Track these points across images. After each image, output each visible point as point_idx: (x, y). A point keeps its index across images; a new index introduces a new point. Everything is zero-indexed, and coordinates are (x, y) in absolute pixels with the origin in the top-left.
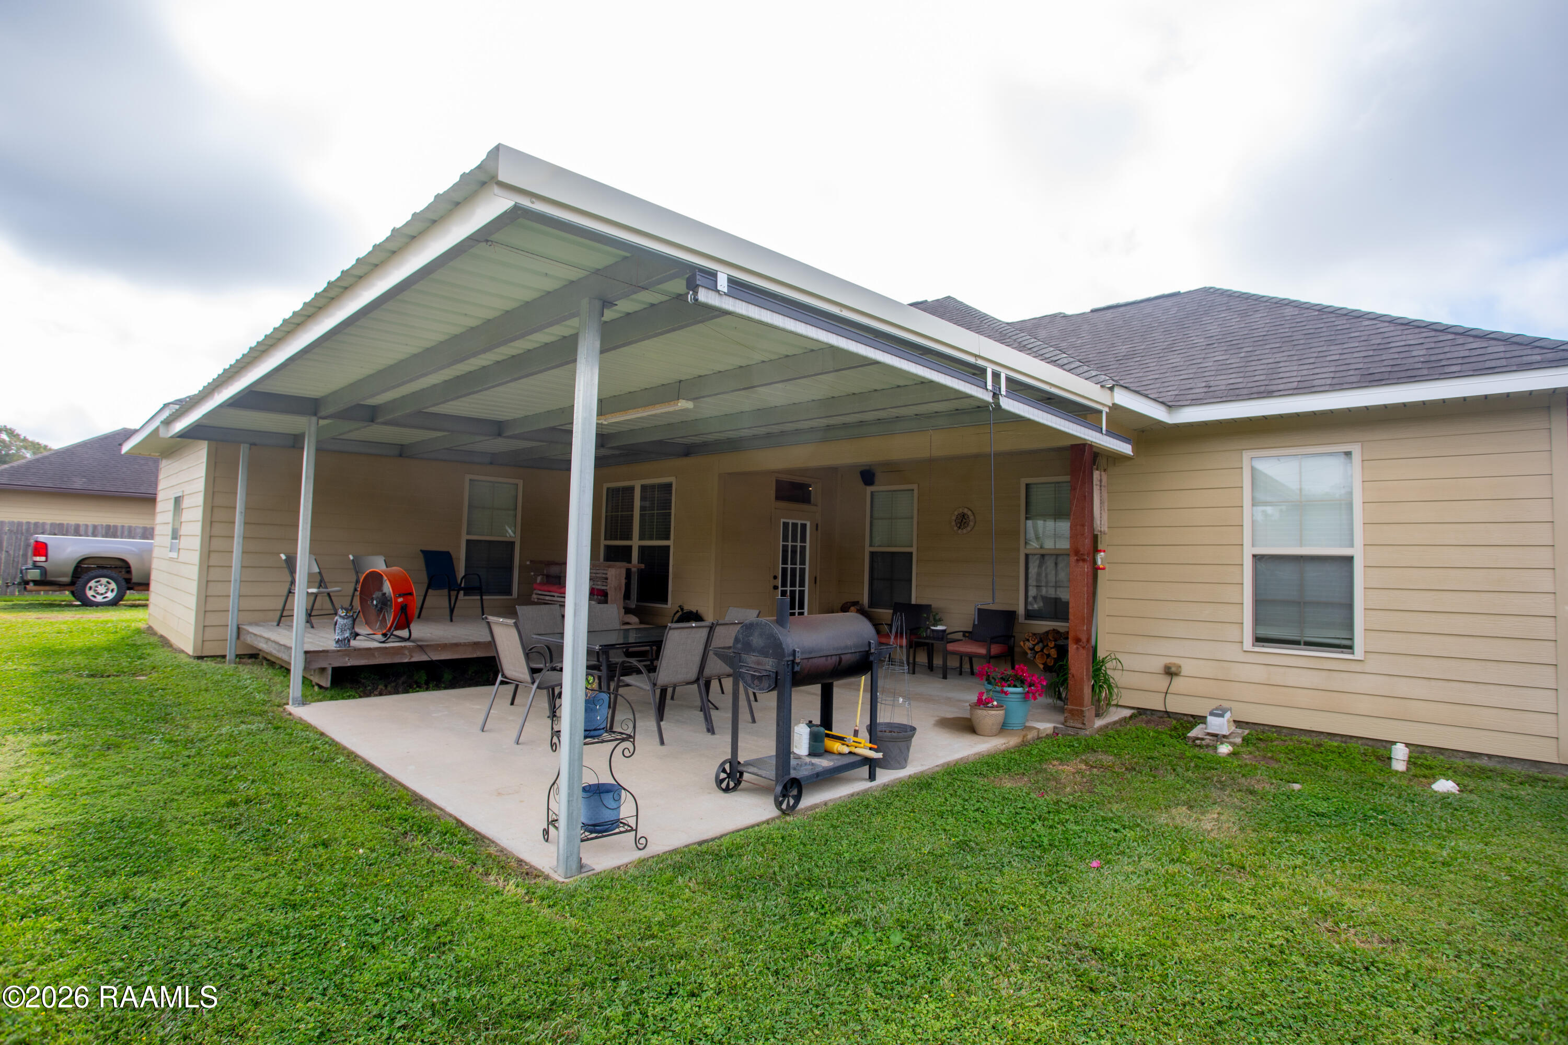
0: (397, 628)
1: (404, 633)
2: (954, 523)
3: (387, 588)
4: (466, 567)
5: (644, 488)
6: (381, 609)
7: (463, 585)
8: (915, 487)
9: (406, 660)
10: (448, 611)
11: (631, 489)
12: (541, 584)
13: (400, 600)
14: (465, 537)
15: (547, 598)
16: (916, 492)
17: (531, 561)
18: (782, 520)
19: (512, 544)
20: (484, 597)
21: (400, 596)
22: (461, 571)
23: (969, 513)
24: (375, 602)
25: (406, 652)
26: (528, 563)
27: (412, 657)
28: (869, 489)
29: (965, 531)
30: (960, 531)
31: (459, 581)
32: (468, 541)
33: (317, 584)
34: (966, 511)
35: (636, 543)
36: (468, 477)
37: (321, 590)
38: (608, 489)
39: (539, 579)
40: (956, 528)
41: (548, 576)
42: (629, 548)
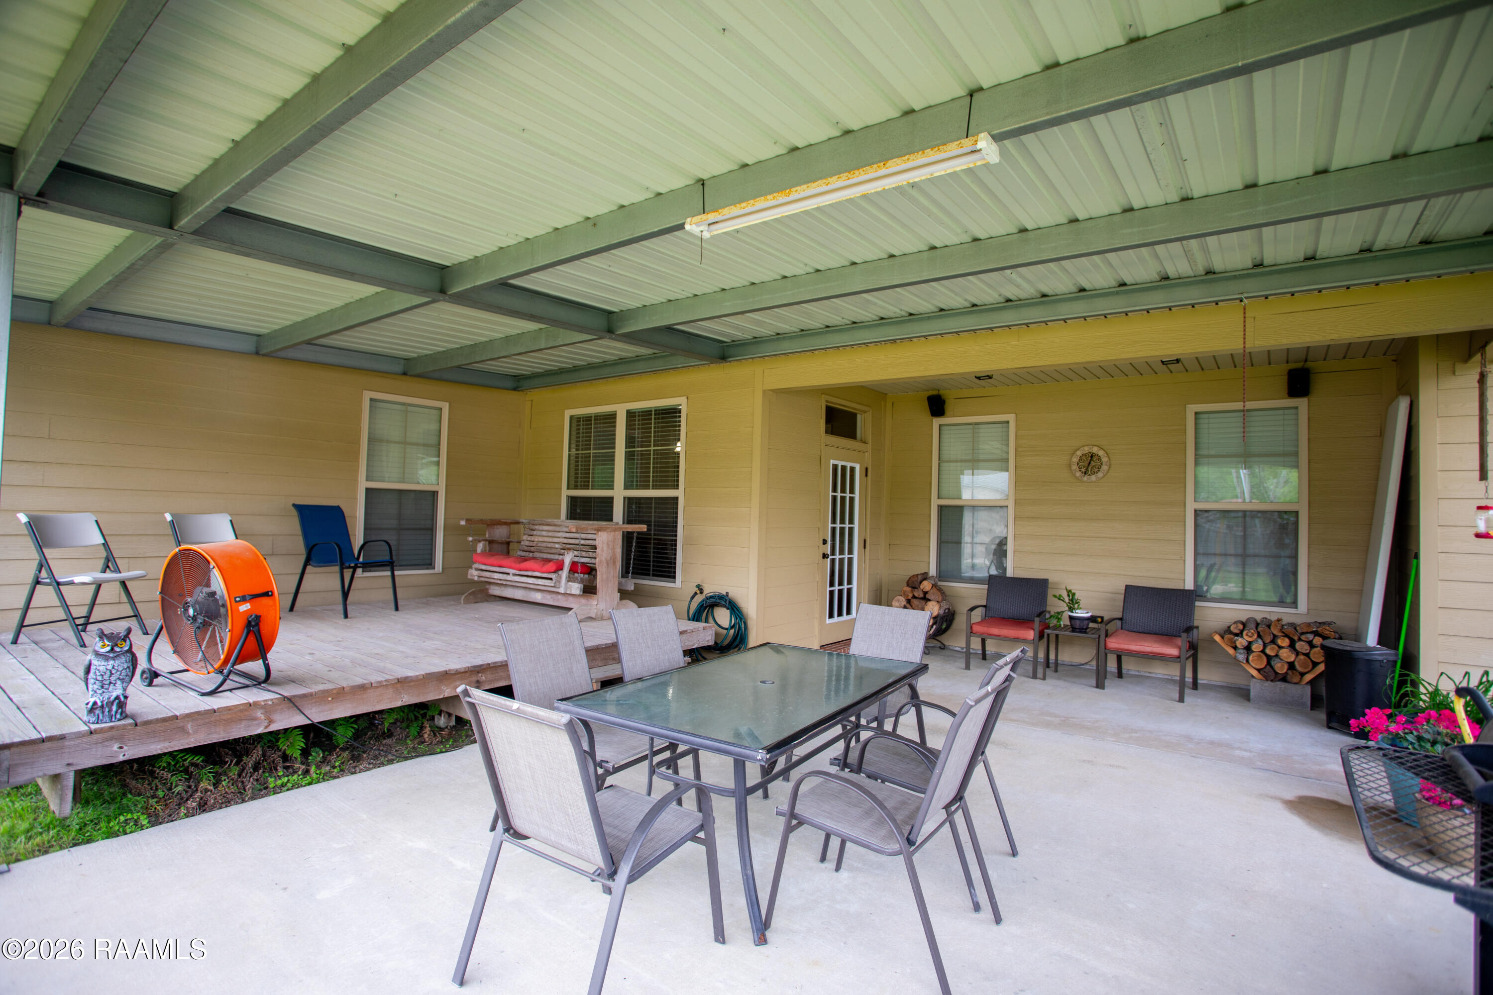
0: (241, 659)
1: (255, 667)
2: (1075, 467)
3: (218, 583)
4: (366, 529)
5: (630, 414)
6: (205, 624)
7: (361, 560)
8: (1011, 417)
9: (260, 730)
10: (339, 596)
11: (611, 418)
12: (483, 553)
13: (245, 607)
14: (363, 484)
15: (496, 576)
16: (1012, 425)
17: (467, 520)
18: (832, 462)
19: (434, 494)
20: (396, 573)
21: (244, 599)
22: (358, 539)
23: (1101, 453)
24: (191, 612)
25: (259, 714)
26: (463, 523)
27: (271, 722)
28: (937, 421)
29: (1093, 478)
30: (1085, 479)
31: (356, 552)
32: (368, 490)
33: (101, 563)
34: (1095, 450)
35: (619, 493)
36: (368, 395)
37: (109, 575)
38: (572, 417)
39: (480, 547)
40: (1078, 474)
41: (491, 542)
42: (609, 501)
